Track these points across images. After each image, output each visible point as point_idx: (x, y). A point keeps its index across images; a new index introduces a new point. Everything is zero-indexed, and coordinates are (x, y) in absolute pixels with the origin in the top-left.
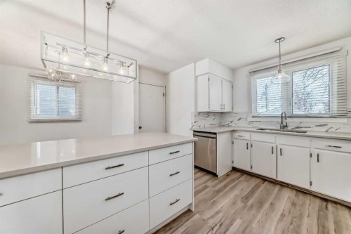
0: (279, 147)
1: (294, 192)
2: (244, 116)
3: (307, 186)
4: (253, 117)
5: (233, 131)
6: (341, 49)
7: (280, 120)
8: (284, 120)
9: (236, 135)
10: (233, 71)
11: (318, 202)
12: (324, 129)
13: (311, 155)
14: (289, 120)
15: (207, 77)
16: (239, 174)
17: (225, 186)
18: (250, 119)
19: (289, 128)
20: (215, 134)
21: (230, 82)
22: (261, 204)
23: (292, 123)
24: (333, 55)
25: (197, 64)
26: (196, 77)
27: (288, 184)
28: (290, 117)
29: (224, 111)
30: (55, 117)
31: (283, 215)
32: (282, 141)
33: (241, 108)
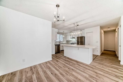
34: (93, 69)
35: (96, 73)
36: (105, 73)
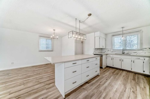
0: (122, 59)
1: (127, 72)
2: (110, 50)
3: (130, 70)
4: (113, 50)
5: (107, 54)
6: (141, 30)
7: (122, 51)
8: (123, 51)
9: (108, 56)
10: (106, 35)
11: (133, 74)
12: (136, 54)
13: (132, 61)
14: (125, 51)
15: (99, 37)
16: (109, 68)
17: (106, 70)
18: (112, 51)
19: (125, 54)
20: (102, 55)
21: (105, 38)
22: (117, 74)
23: (126, 52)
24: (138, 32)
25: (95, 33)
26: (95, 37)
27: (125, 70)
28: (125, 50)
29: (103, 48)
30: (45, 49)
31: (124, 76)
32: (123, 57)
33: (109, 47)
34: (46, 83)
35: (41, 83)
36: (33, 90)
